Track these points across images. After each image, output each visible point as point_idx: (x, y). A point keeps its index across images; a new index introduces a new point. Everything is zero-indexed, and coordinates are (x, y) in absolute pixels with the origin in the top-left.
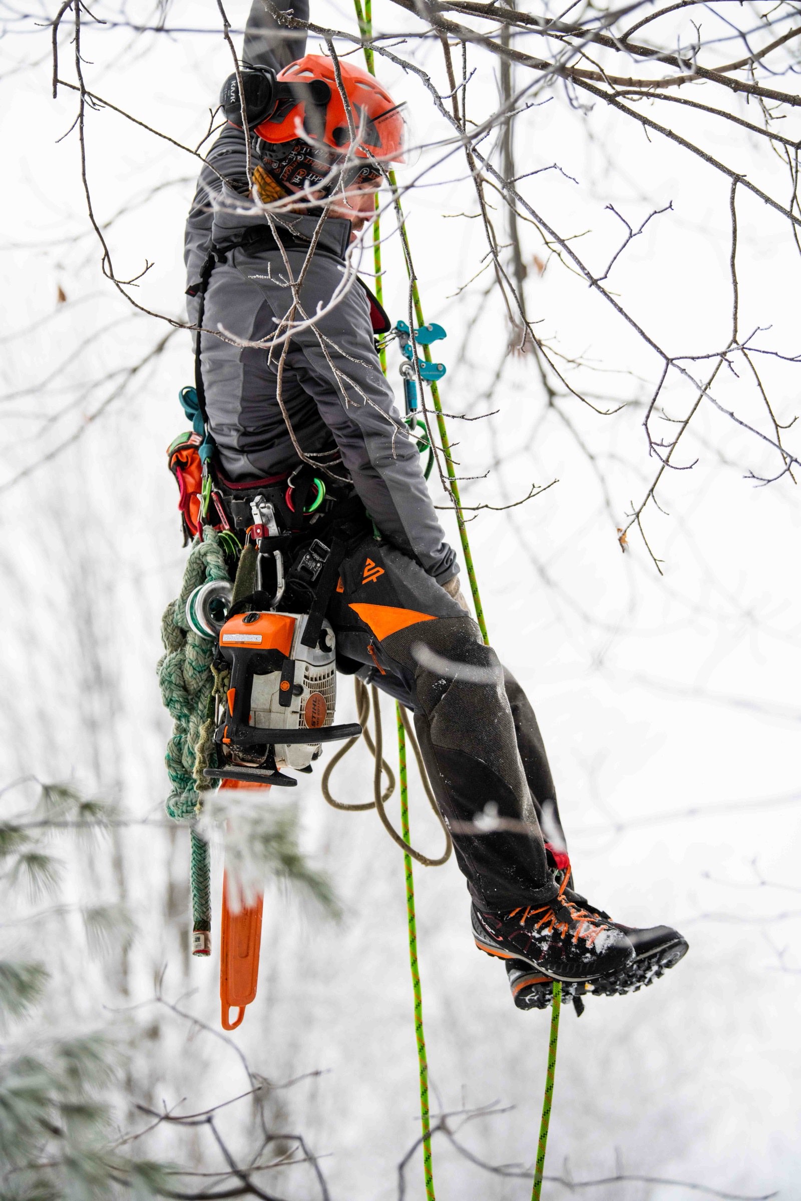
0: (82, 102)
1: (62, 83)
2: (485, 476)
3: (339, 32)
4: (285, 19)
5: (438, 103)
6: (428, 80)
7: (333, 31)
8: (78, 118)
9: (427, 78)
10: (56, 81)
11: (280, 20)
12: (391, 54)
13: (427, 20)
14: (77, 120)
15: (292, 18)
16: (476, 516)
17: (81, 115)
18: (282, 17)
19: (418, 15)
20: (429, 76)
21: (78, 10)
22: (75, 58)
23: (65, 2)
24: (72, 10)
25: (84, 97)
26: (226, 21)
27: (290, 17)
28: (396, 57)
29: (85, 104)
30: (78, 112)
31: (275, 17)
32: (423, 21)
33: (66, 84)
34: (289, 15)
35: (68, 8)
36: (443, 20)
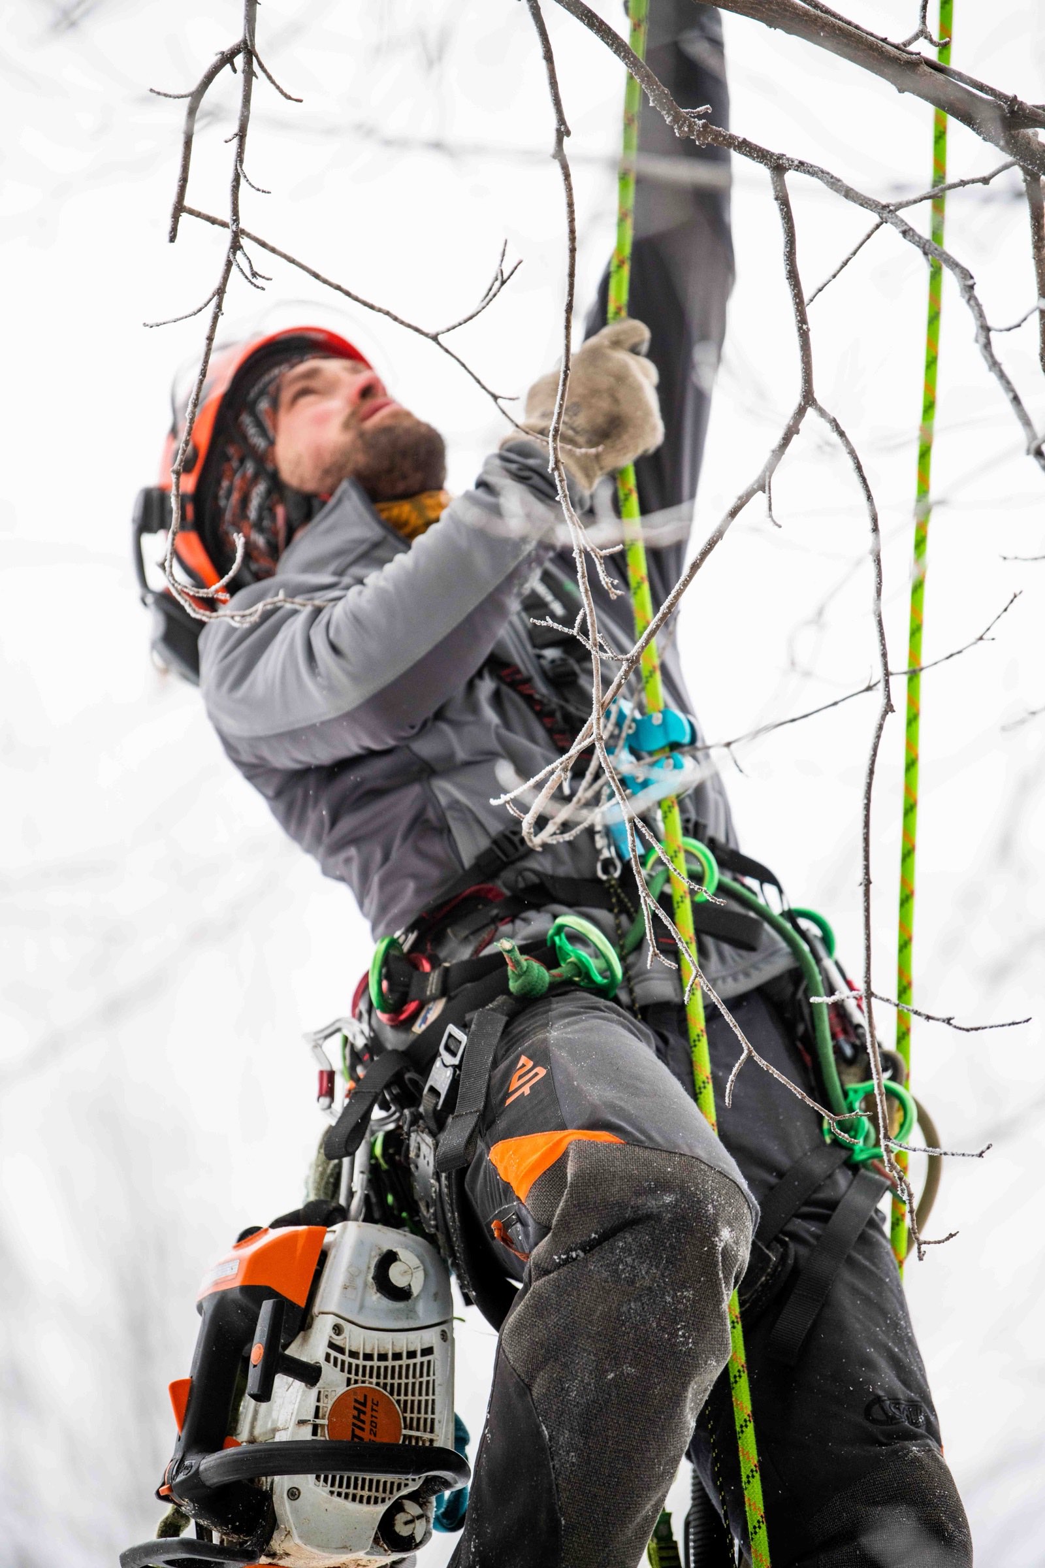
0: (229, 264)
1: (192, 212)
2: (980, 1155)
3: (802, 163)
4: (690, 126)
5: (982, 340)
6: (972, 287)
7: (788, 159)
8: (214, 295)
9: (970, 282)
10: (180, 208)
11: (680, 128)
12: (902, 221)
13: (997, 145)
14: (211, 300)
15: (705, 126)
16: (951, 1236)
17: (221, 292)
18: (685, 122)
19: (979, 134)
20: (976, 280)
21: (249, 74)
22: (230, 176)
23: (223, 53)
24: (235, 71)
25: (234, 254)
26: (561, 120)
27: (701, 122)
28: (911, 229)
29: (234, 269)
30: (216, 284)
31: (668, 120)
32: (989, 145)
33: (198, 215)
34: (700, 117)
35: (228, 66)
36: (1034, 146)
